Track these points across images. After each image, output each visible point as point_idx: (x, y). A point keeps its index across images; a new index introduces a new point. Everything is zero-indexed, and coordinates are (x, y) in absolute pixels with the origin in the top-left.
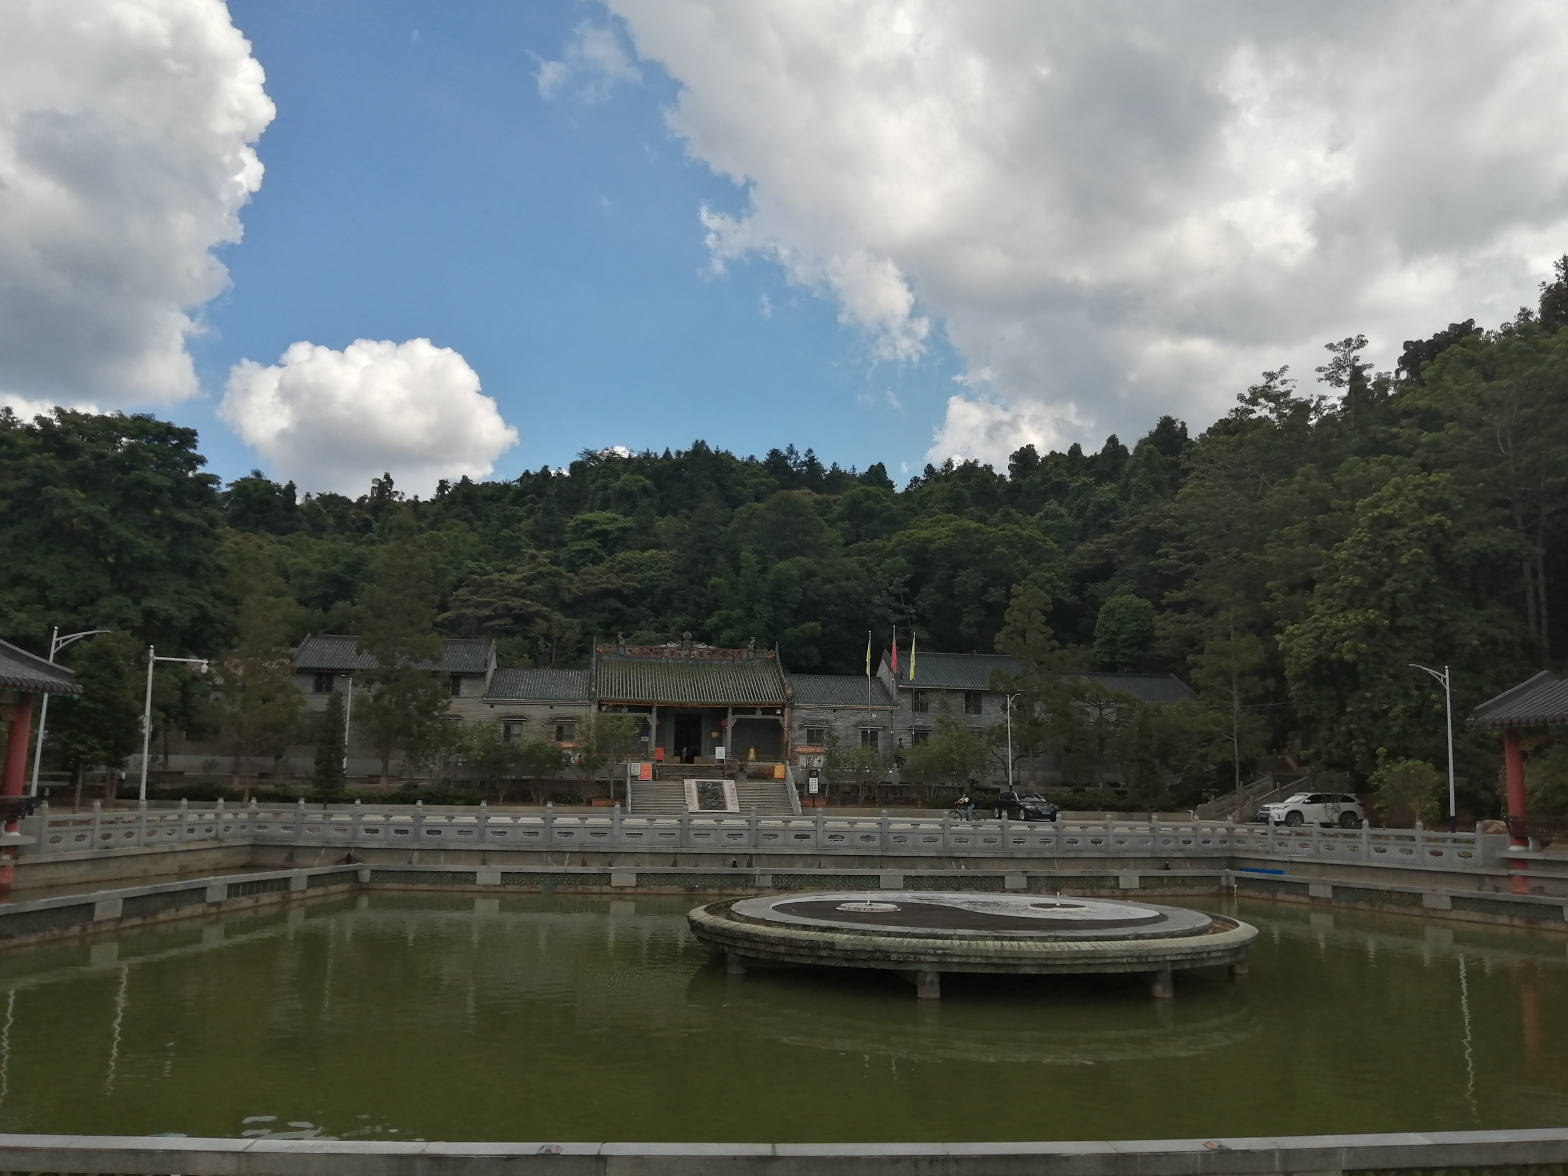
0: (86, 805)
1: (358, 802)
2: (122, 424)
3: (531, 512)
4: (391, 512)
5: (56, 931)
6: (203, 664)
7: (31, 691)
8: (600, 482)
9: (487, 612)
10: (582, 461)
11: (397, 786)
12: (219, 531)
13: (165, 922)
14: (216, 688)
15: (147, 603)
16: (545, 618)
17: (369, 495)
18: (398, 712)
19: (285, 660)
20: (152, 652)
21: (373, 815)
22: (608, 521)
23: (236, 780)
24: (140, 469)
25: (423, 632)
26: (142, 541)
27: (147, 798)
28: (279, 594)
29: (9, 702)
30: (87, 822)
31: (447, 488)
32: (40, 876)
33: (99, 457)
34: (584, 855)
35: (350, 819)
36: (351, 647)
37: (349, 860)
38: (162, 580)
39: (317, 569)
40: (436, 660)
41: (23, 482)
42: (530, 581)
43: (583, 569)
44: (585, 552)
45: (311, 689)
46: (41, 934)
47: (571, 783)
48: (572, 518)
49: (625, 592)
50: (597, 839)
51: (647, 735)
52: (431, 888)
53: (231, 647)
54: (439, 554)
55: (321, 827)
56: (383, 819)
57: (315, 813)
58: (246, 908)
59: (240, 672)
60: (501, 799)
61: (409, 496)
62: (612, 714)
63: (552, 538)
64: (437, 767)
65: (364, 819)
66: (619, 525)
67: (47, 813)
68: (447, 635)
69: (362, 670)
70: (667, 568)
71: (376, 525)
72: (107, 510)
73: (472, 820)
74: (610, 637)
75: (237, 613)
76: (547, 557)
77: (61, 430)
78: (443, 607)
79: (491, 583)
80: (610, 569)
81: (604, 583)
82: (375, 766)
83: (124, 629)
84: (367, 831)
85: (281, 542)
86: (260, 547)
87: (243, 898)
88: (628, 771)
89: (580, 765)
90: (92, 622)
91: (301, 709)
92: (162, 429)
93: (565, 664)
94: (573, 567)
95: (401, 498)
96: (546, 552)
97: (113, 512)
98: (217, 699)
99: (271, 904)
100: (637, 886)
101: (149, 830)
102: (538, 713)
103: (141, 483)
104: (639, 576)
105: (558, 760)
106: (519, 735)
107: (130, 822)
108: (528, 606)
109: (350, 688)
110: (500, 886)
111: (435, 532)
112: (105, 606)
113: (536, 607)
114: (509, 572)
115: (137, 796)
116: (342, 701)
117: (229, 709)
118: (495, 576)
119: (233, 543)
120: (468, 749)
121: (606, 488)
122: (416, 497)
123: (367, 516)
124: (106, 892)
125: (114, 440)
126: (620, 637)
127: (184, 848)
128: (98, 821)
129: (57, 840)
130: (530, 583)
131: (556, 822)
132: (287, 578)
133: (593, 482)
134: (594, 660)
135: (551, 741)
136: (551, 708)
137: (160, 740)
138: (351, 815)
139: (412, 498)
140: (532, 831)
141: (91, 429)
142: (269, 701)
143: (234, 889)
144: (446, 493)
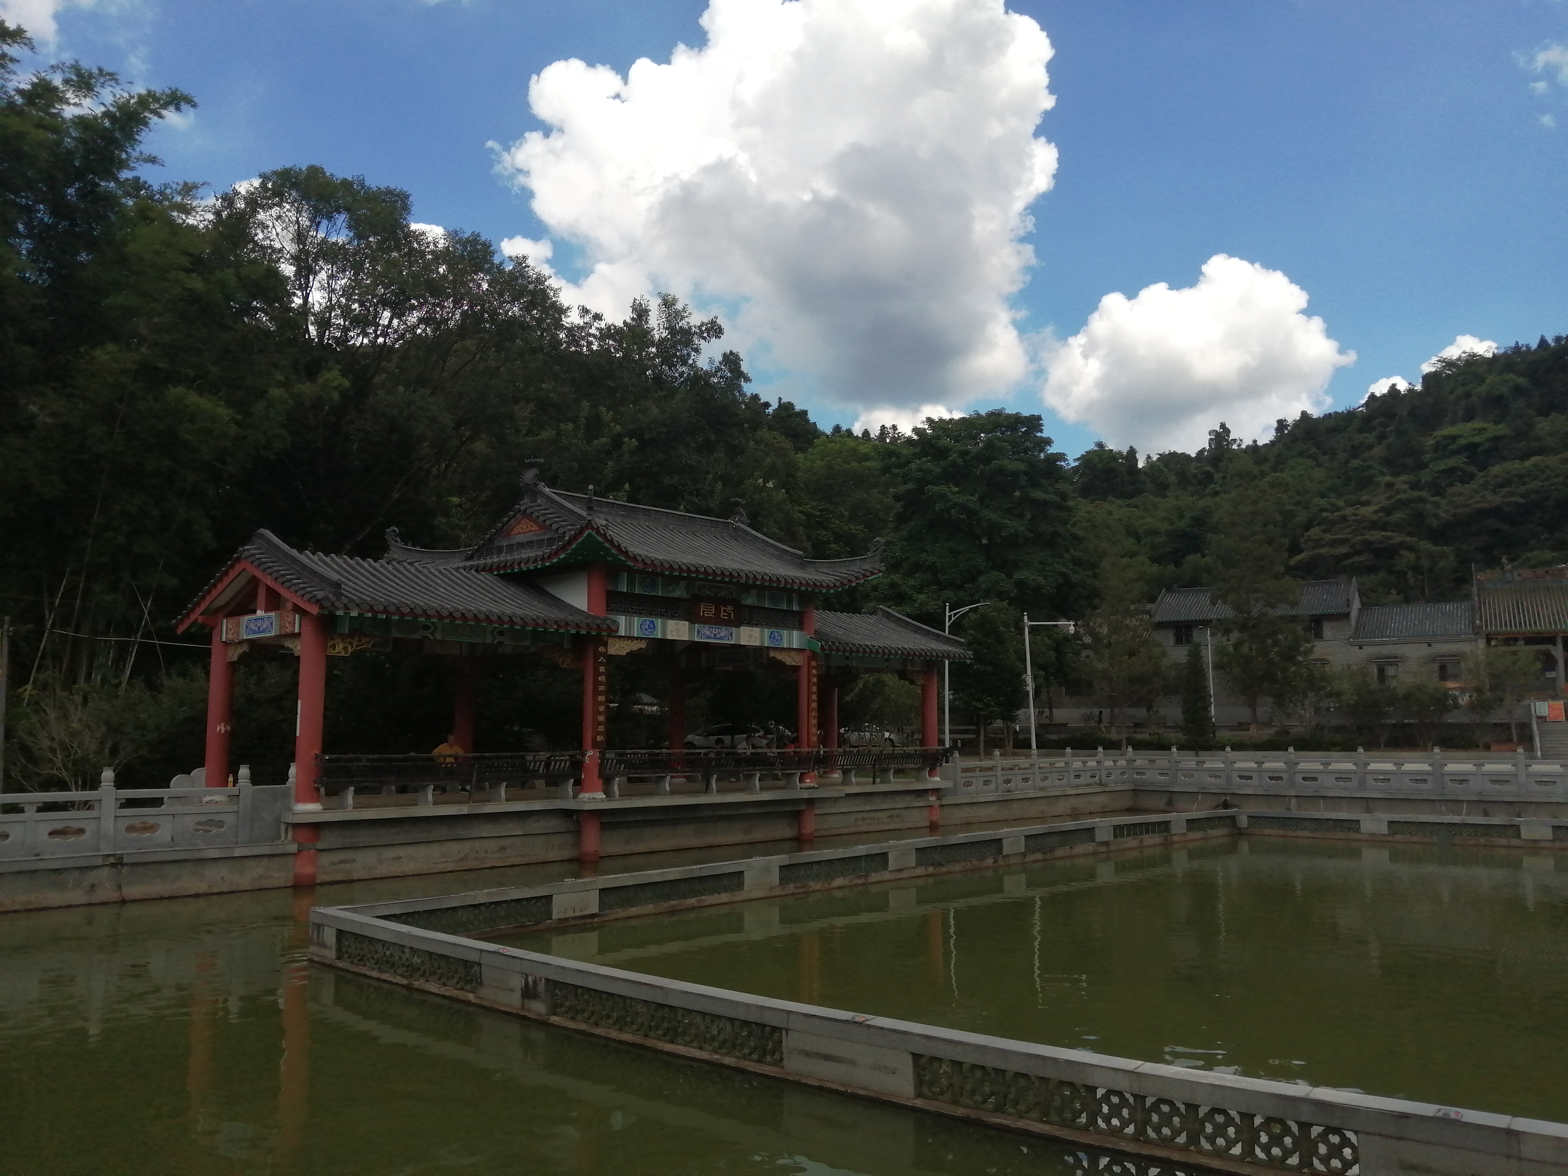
0: (989, 754)
1: (1228, 749)
2: (979, 422)
3: (1382, 437)
4: (1230, 460)
5: (975, 862)
6: (1070, 625)
7: (934, 659)
8: (1460, 391)
9: (1343, 550)
10: (1436, 371)
11: (1267, 733)
12: (1070, 503)
13: (1061, 858)
14: (1085, 646)
15: (1021, 575)
16: (1411, 548)
17: (1207, 448)
18: (1260, 659)
19: (1145, 616)
20: (1026, 618)
21: (1245, 762)
22: (1475, 432)
23: (1114, 730)
24: (997, 459)
25: (1277, 576)
26: (1007, 521)
27: (1037, 748)
28: (1132, 555)
29: (919, 669)
30: (991, 769)
31: (1286, 426)
32: (960, 815)
33: (964, 454)
34: (1485, 805)
35: (1223, 766)
36: (1205, 599)
37: (1226, 805)
38: (1028, 554)
39: (1164, 527)
40: (1294, 604)
41: (910, 486)
42: (1388, 511)
43: (1450, 490)
44: (1451, 471)
45: (1172, 643)
46: (964, 864)
47: (1459, 726)
48: (1431, 435)
49: (1507, 509)
50: (1498, 787)
51: (1553, 669)
52: (1312, 835)
53: (1095, 608)
54: (1285, 496)
55: (1196, 774)
56: (1256, 765)
57: (1188, 760)
58: (1132, 849)
59: (1105, 630)
60: (1382, 746)
61: (1247, 442)
62: (1504, 649)
63: (1409, 461)
64: (1308, 714)
65: (1236, 765)
66: (1489, 434)
67: (959, 762)
68: (1303, 578)
69: (1218, 620)
70: (1557, 476)
71: (1217, 476)
72: (976, 499)
73: (1350, 766)
74: (1492, 562)
75: (1095, 576)
76: (1406, 482)
77: (932, 437)
78: (1295, 549)
79: (1344, 518)
80: (1485, 486)
81: (1478, 502)
82: (1243, 713)
83: (1002, 600)
84: (1241, 777)
85: (1128, 506)
86: (1110, 513)
87: (1129, 838)
88: (1533, 712)
89: (1473, 707)
90: (976, 597)
91: (1166, 662)
92: (1012, 420)
93: (1442, 598)
94: (1438, 490)
95: (1239, 445)
96: (1404, 478)
97: (981, 499)
98: (1087, 657)
99: (1154, 846)
100: (1554, 840)
101: (1042, 776)
102: (1414, 652)
103: (1000, 471)
104: (1522, 489)
105: (1443, 703)
106: (1395, 677)
107: (1026, 769)
108: (1390, 538)
109: (1209, 638)
110: (1388, 835)
111: (1278, 474)
112: (984, 581)
113: (1398, 538)
114: (1366, 504)
115: (1029, 747)
116: (1200, 651)
117: (1099, 666)
118: (1349, 511)
119: (1086, 512)
120: (1339, 694)
121: (1468, 395)
122: (1255, 441)
123: (1208, 468)
124: (1008, 830)
125: (976, 437)
126: (1504, 560)
127: (1074, 792)
128: (999, 769)
129: (968, 784)
130: (1389, 514)
131: (1446, 769)
132: (1138, 538)
133: (1452, 392)
134: (1475, 589)
135: (1433, 683)
136: (1430, 645)
137: (1044, 696)
138: (1223, 762)
139: (1251, 443)
140: (1419, 778)
141: (956, 431)
142: (1134, 655)
143: (1119, 830)
144: (1286, 432)
